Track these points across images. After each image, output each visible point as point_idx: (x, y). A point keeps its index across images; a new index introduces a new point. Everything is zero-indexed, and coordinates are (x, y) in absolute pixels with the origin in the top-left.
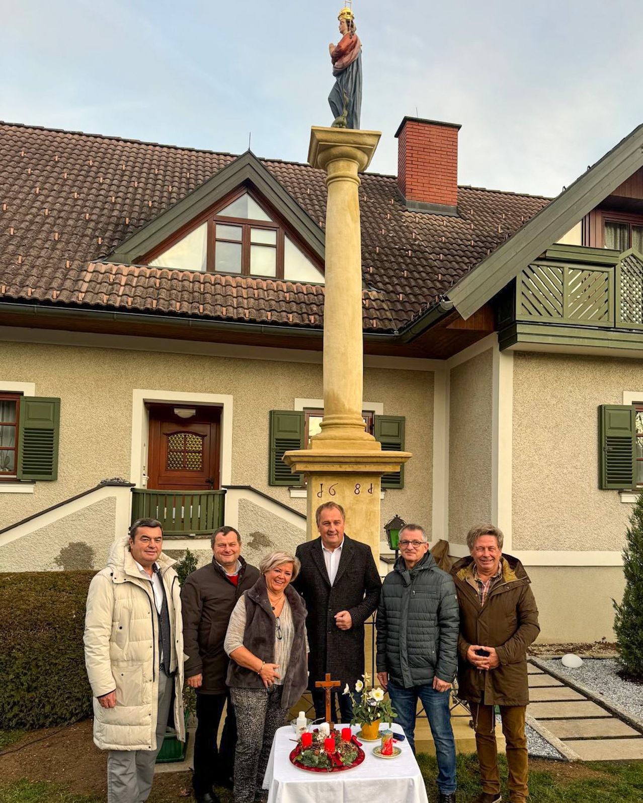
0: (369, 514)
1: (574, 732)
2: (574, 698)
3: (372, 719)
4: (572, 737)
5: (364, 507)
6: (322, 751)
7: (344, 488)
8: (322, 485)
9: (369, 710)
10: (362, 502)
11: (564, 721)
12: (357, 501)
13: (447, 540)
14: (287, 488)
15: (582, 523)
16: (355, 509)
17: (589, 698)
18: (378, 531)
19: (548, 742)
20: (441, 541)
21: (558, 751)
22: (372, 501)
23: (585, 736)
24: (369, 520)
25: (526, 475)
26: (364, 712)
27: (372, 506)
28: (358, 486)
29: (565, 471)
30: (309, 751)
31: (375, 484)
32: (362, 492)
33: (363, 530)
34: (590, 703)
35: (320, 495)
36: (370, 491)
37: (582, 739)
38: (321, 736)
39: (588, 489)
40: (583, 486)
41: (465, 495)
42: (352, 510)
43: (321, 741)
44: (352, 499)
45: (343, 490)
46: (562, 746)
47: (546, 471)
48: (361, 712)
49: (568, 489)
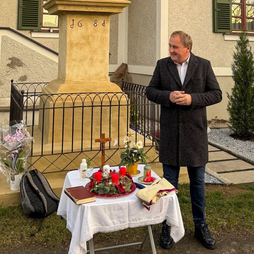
0: (102, 39)
1: (221, 169)
2: (213, 150)
3: (135, 161)
4: (221, 171)
5: (100, 35)
6: (110, 183)
7: (88, 22)
8: (73, 20)
9: (133, 155)
10: (98, 31)
11: (213, 163)
12: (95, 31)
13: (127, 64)
14: (29, 31)
15: (205, 52)
16: (94, 35)
17: (222, 149)
18: (108, 50)
19: (211, 175)
20: (123, 64)
21: (218, 179)
22: (104, 31)
23: (228, 170)
24: (103, 42)
25: (175, 24)
26: (129, 157)
27: (104, 34)
28: (96, 22)
29: (196, 22)
30: (101, 184)
31: (107, 20)
32: (98, 25)
33: (99, 49)
34: (223, 152)
35: (72, 27)
36: (103, 24)
37: (227, 172)
38: (106, 174)
39: (208, 32)
40: (205, 30)
41: (139, 36)
42: (92, 37)
43: (106, 177)
44: (92, 29)
45: (87, 24)
46: (220, 176)
47: (186, 22)
48: (127, 157)
49: (197, 32)
